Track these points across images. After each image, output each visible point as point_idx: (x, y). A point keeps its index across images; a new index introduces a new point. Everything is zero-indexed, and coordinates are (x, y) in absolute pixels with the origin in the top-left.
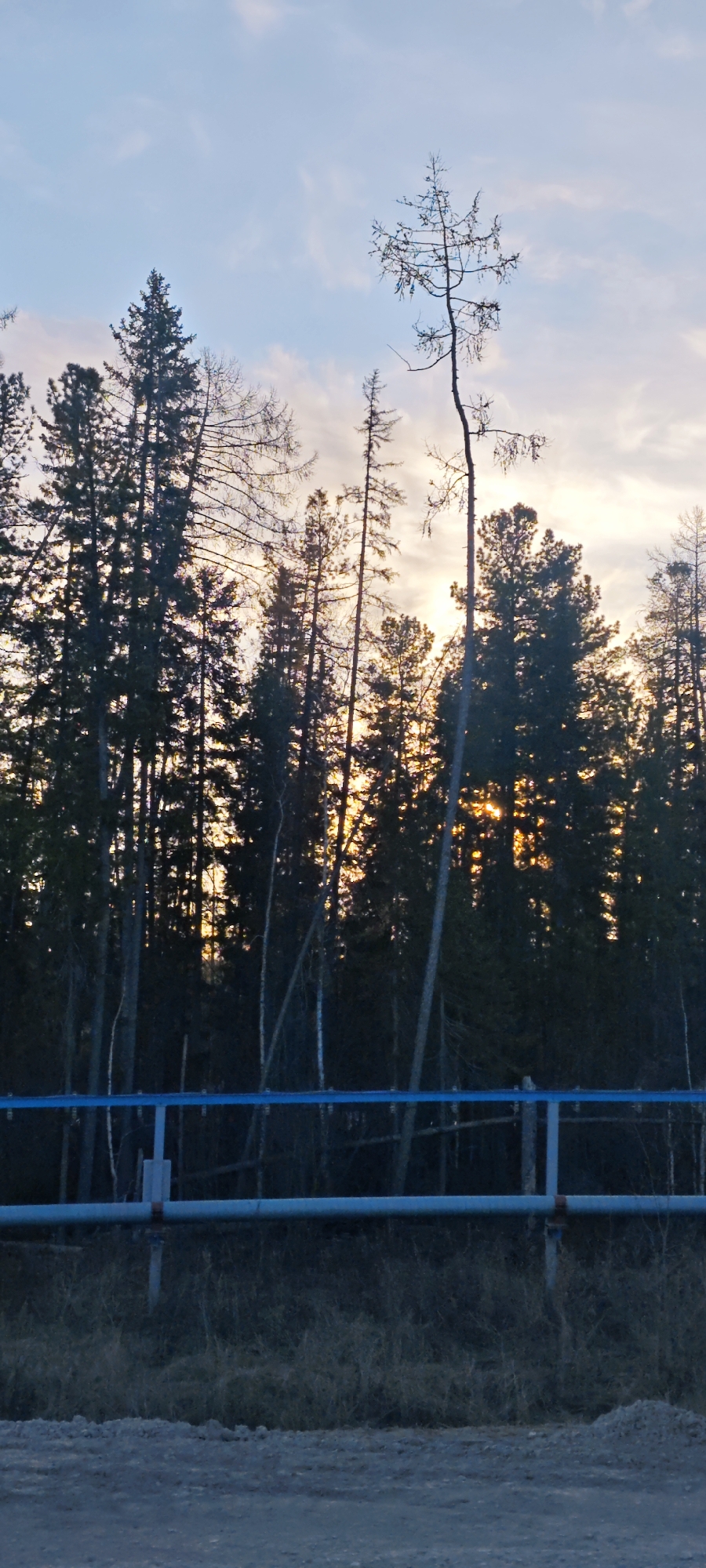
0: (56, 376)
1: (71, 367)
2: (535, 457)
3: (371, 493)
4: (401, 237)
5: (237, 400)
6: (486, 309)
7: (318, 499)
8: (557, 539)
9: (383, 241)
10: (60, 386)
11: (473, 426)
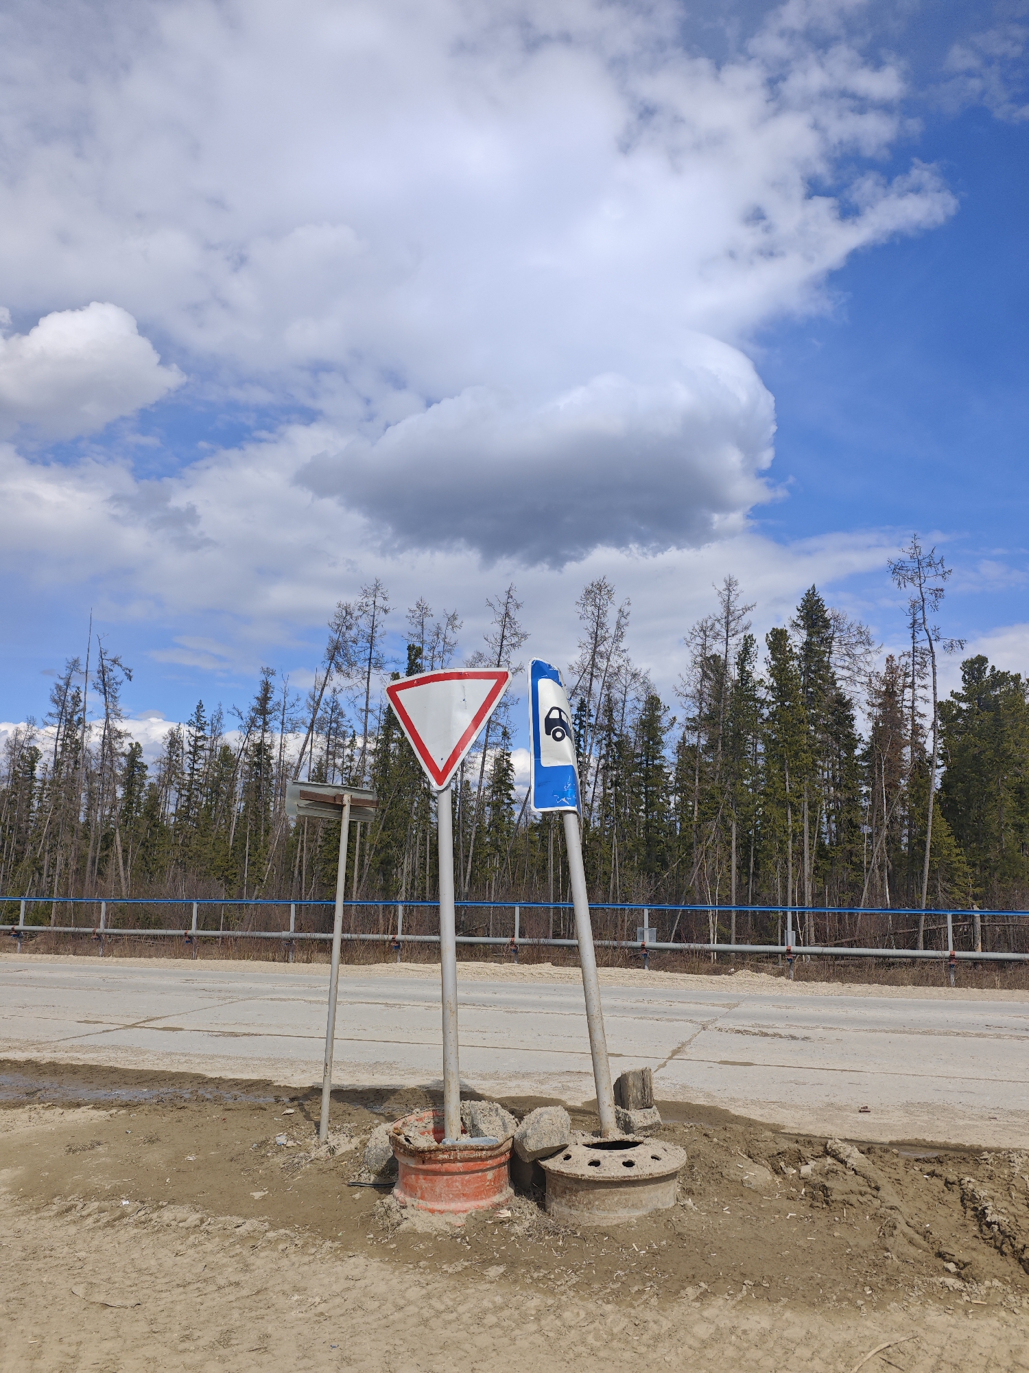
0: (769, 632)
1: (773, 629)
2: (962, 648)
3: (915, 654)
4: (900, 565)
5: (846, 626)
6: (938, 592)
7: (890, 659)
8: (997, 670)
9: (893, 567)
10: (770, 636)
11: (933, 637)
